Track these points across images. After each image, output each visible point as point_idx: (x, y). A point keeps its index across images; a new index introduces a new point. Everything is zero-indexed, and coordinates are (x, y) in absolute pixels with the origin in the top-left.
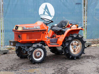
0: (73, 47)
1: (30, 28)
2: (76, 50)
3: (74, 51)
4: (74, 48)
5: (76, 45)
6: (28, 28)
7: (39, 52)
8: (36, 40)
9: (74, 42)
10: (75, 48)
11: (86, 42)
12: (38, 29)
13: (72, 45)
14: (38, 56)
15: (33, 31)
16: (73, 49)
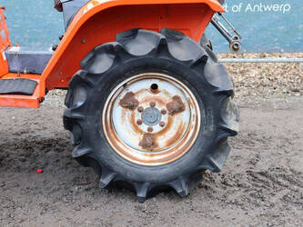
0: (138, 116)
2: (162, 141)
3: (149, 144)
4: (144, 127)
5: (160, 108)
9: (148, 84)
10: (157, 129)
11: (229, 94)
13: (129, 103)
16: (137, 130)
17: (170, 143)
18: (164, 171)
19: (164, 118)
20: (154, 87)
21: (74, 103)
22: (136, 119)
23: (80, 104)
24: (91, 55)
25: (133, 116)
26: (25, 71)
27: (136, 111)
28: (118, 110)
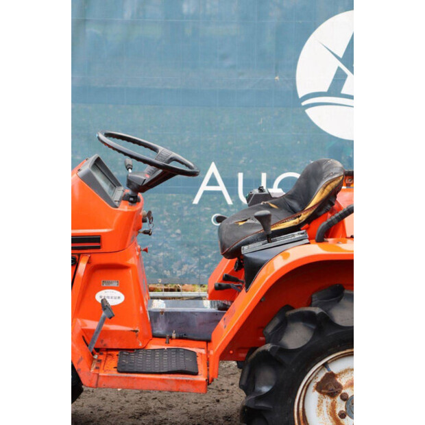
0: (341, 406)
21: (258, 388)
22: (338, 411)
23: (265, 389)
24: (277, 321)
25: (333, 406)
26: (174, 335)
27: (338, 399)
28: (313, 397)
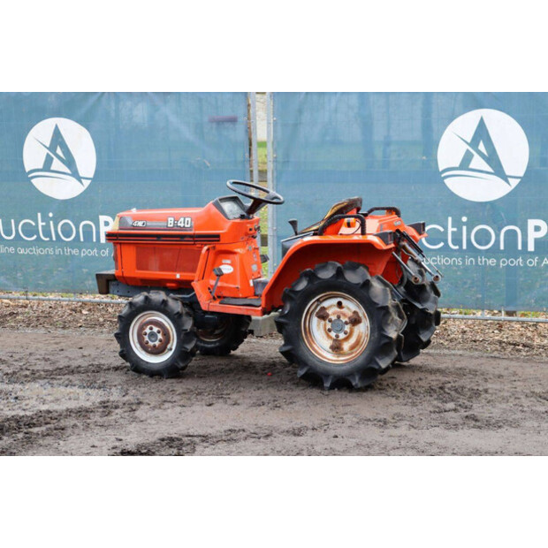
0: (329, 326)
1: (149, 224)
2: (346, 346)
4: (333, 334)
5: (344, 319)
6: (140, 224)
7: (155, 329)
8: (178, 276)
9: (335, 301)
10: (342, 336)
12: (184, 228)
13: (323, 315)
14: (151, 344)
15: (158, 236)
16: (328, 336)
17: (352, 348)
18: (344, 368)
19: (347, 328)
20: (340, 304)
22: (327, 328)
25: (325, 325)
27: (327, 321)
28: (315, 320)
